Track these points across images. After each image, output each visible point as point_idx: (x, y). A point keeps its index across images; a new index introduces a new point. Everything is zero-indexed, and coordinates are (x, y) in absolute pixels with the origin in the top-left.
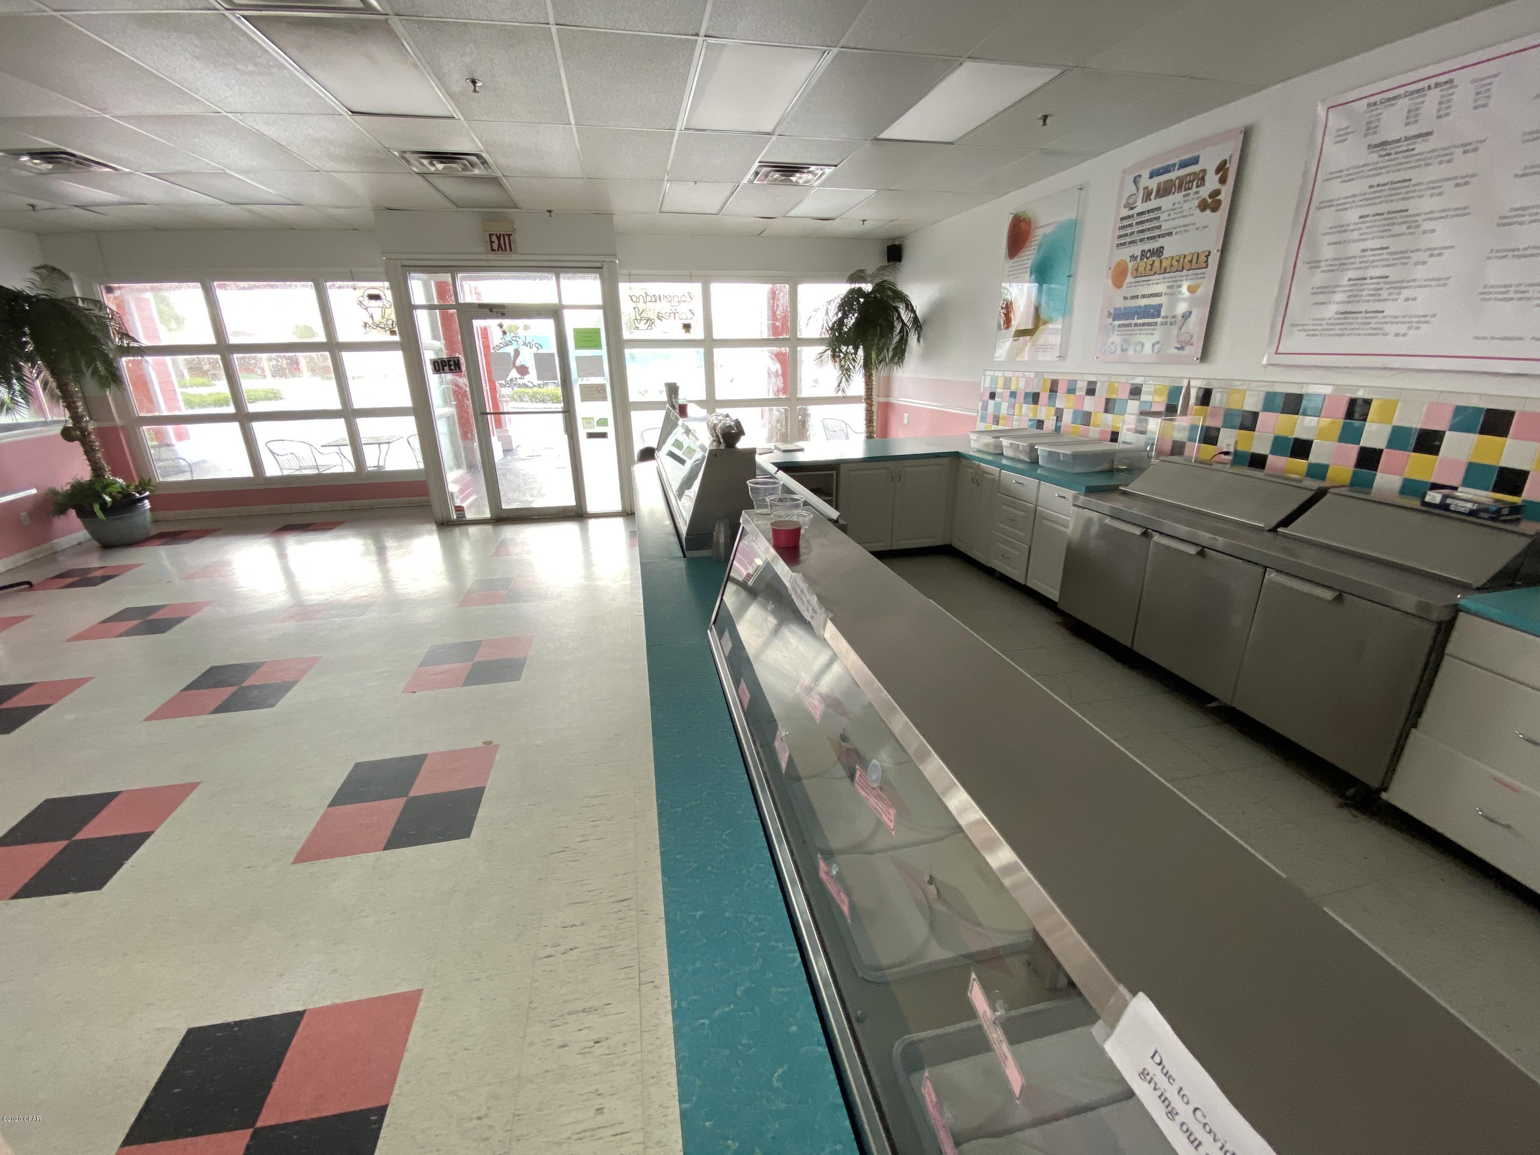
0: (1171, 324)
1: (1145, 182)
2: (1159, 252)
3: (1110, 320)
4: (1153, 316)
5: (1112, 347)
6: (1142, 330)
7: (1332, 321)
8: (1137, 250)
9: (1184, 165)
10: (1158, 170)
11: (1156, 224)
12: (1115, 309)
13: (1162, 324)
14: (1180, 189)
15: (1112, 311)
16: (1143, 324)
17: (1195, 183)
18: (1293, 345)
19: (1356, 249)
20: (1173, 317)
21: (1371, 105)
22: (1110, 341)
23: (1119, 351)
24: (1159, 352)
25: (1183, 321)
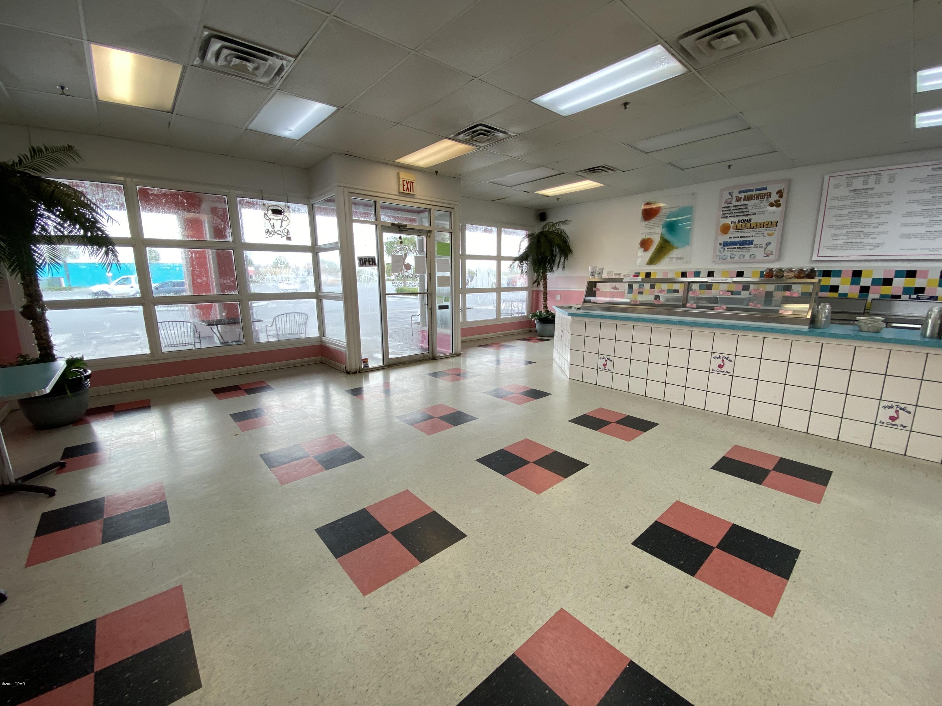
0: (760, 247)
1: (736, 194)
2: (749, 220)
3: (722, 246)
4: (749, 244)
5: (724, 257)
6: (743, 250)
7: (842, 245)
8: (736, 219)
9: (757, 190)
10: (744, 190)
11: (746, 210)
13: (754, 247)
14: (758, 198)
15: (722, 242)
18: (826, 254)
19: (848, 222)
20: (762, 245)
21: (847, 178)
22: (722, 255)
23: (729, 258)
24: (754, 258)
25: (766, 246)
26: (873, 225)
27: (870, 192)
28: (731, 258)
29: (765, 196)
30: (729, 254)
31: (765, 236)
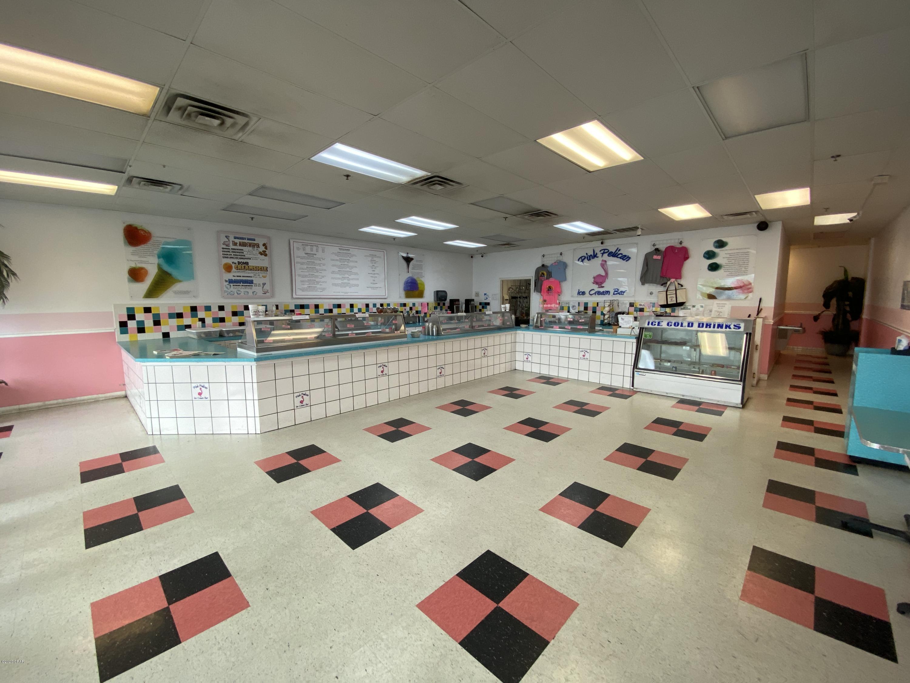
0: (259, 286)
1: (232, 239)
2: (247, 263)
3: (228, 283)
4: (250, 283)
5: (231, 293)
7: (307, 288)
8: (236, 261)
9: (248, 239)
10: (238, 237)
11: (242, 254)
12: (229, 279)
13: (255, 286)
14: (250, 246)
15: (227, 280)
16: (246, 286)
17: (256, 246)
18: (299, 293)
19: (307, 274)
20: (259, 284)
21: (302, 244)
22: (229, 291)
24: (256, 294)
25: (263, 286)
26: (320, 277)
27: (315, 256)
28: (238, 294)
29: (255, 246)
31: (261, 278)
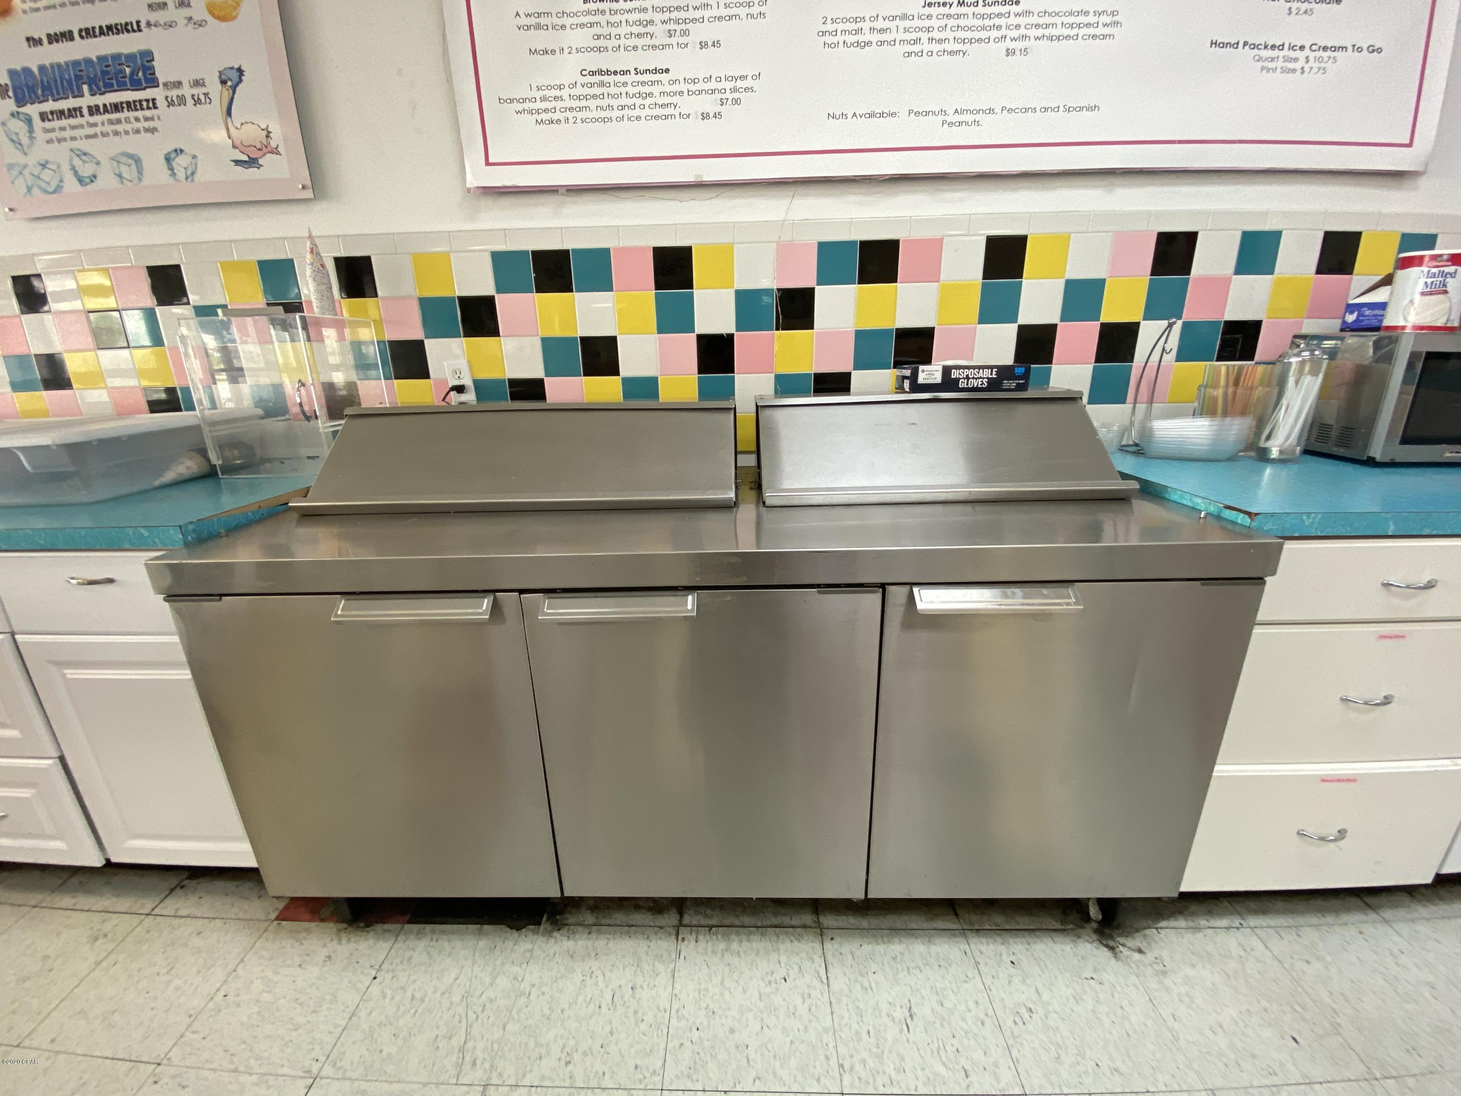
0: (197, 102)
3: (10, 105)
4: (137, 86)
6: (119, 121)
7: (579, 91)
12: (12, 73)
13: (170, 104)
16: (117, 107)
20: (197, 83)
22: (32, 160)
23: (71, 184)
24: (191, 176)
25: (227, 94)
28: (81, 180)
30: (60, 154)
31: (201, 24)
